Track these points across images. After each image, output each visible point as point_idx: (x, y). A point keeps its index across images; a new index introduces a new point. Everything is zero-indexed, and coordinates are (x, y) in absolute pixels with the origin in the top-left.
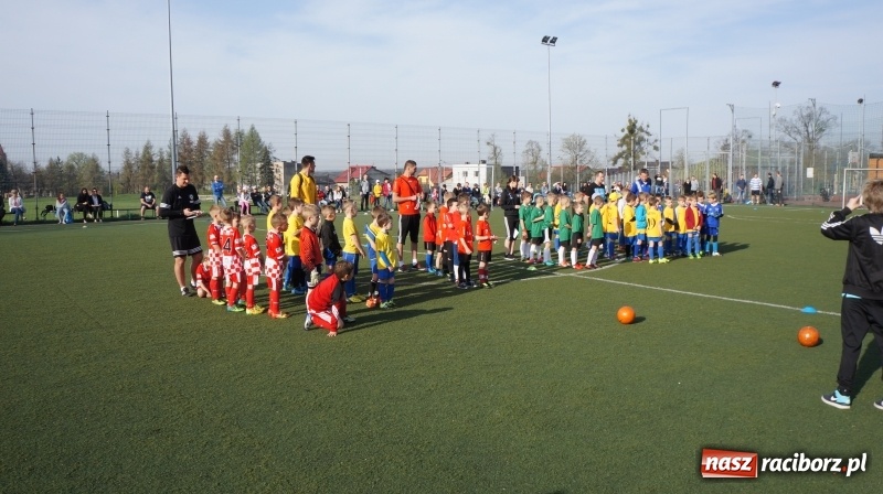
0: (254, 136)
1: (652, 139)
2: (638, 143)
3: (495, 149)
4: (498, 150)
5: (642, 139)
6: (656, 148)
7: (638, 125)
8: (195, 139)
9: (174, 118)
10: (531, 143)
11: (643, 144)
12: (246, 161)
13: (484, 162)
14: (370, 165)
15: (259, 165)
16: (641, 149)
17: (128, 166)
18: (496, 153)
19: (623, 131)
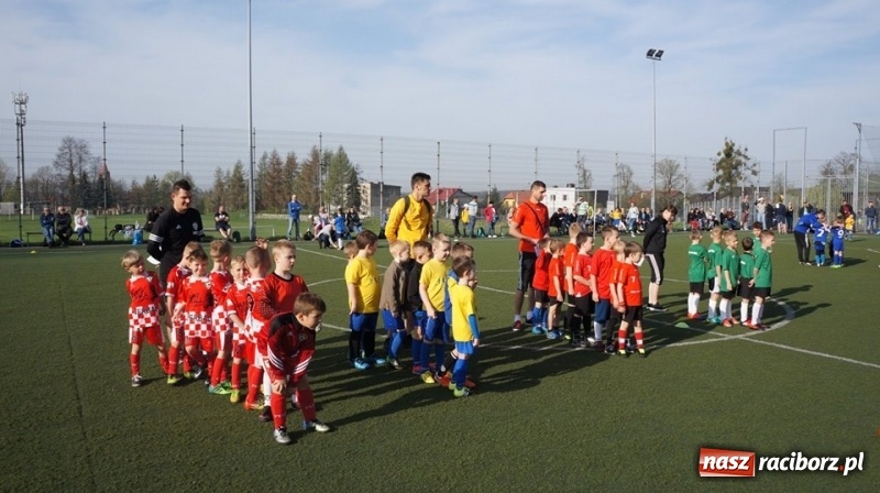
0: (342, 158)
1: (749, 164)
2: (736, 168)
3: (585, 171)
4: (588, 174)
5: (739, 163)
6: (754, 173)
7: (735, 148)
8: (284, 160)
9: (252, 133)
10: (622, 167)
11: (741, 169)
12: (336, 181)
13: (573, 186)
14: (457, 187)
15: (346, 186)
16: (739, 174)
17: (220, 185)
18: (585, 176)
19: (719, 154)
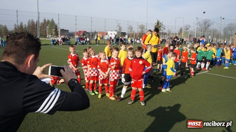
0: (53, 22)
1: (163, 26)
2: (160, 27)
3: (120, 27)
4: (121, 28)
5: (160, 26)
6: (164, 29)
7: (160, 22)
8: (35, 22)
10: (130, 26)
11: (161, 28)
12: (51, 28)
13: (116, 31)
14: (84, 31)
15: (54, 30)
16: (160, 29)
18: (120, 28)
19: (156, 24)
